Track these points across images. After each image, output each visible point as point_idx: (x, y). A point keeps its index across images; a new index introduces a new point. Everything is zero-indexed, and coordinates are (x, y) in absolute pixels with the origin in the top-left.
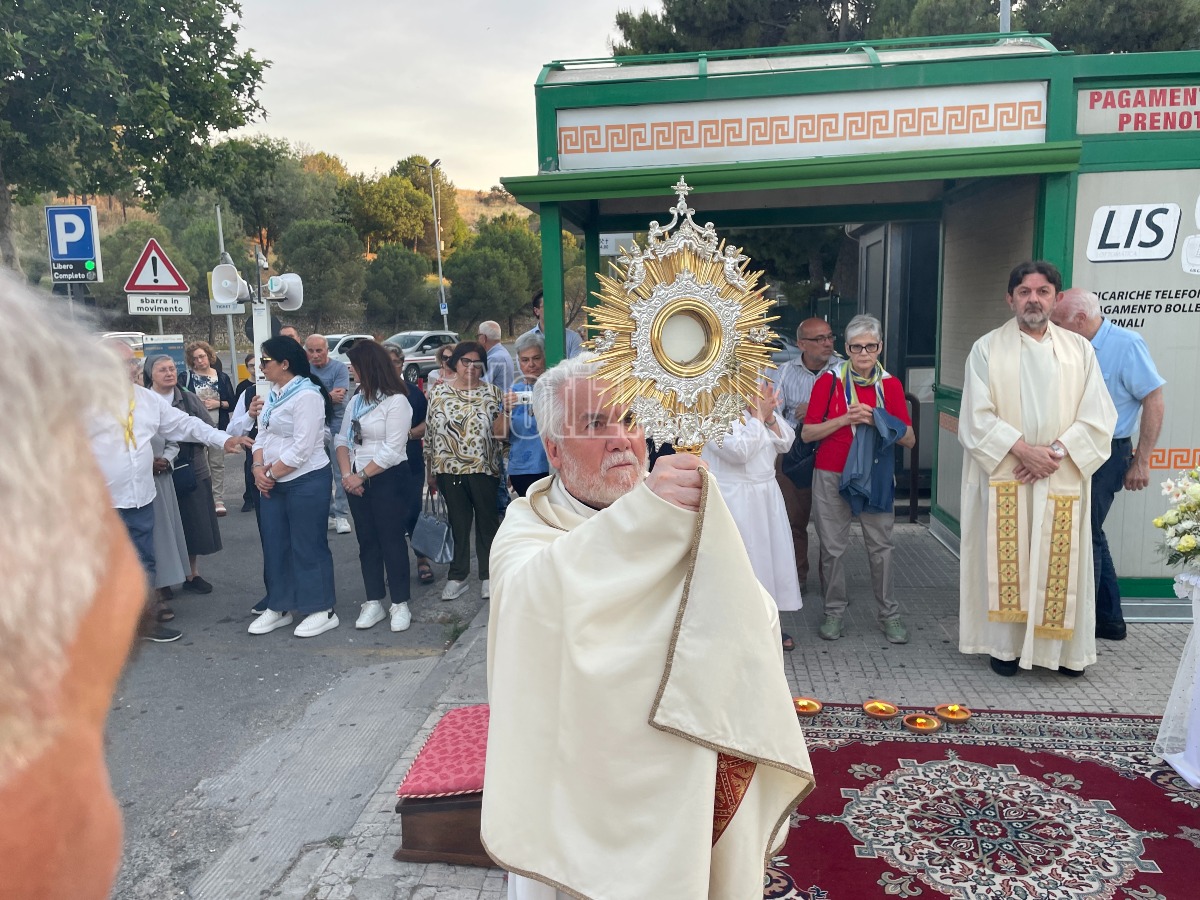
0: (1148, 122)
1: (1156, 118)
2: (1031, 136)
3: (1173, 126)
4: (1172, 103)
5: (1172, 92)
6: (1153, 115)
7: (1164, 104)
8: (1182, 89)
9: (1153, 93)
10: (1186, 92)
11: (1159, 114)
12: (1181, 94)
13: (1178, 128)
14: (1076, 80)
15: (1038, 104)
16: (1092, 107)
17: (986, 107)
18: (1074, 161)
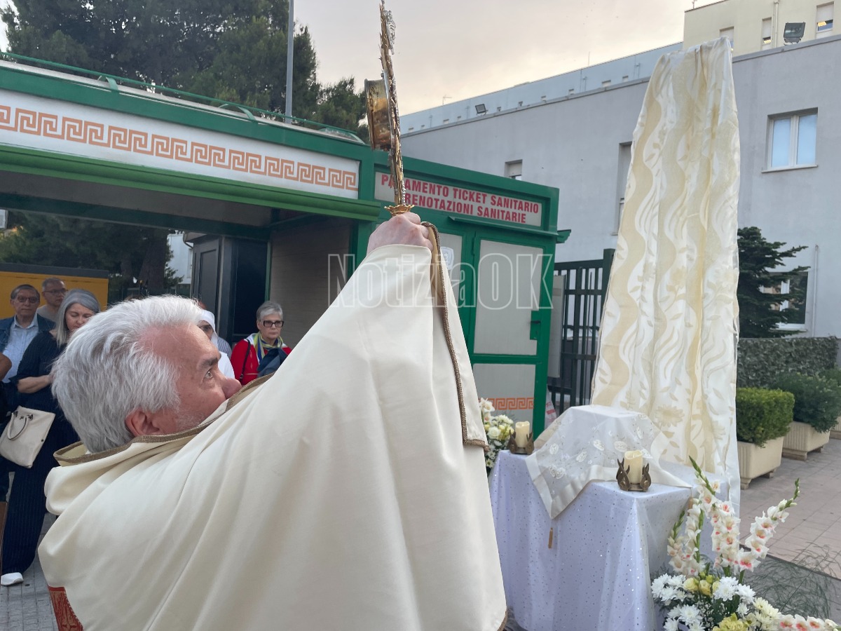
0: (411, 199)
1: (416, 198)
2: (350, 194)
3: (424, 205)
4: (424, 191)
5: (424, 184)
6: (414, 196)
7: (419, 191)
8: (429, 183)
9: (414, 183)
10: (431, 185)
11: (417, 196)
12: (428, 186)
13: (426, 207)
14: (376, 165)
15: (354, 174)
16: (383, 184)
17: (324, 169)
18: (376, 215)
